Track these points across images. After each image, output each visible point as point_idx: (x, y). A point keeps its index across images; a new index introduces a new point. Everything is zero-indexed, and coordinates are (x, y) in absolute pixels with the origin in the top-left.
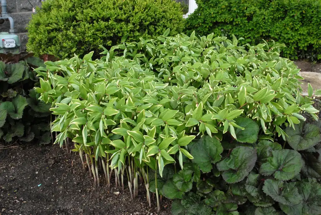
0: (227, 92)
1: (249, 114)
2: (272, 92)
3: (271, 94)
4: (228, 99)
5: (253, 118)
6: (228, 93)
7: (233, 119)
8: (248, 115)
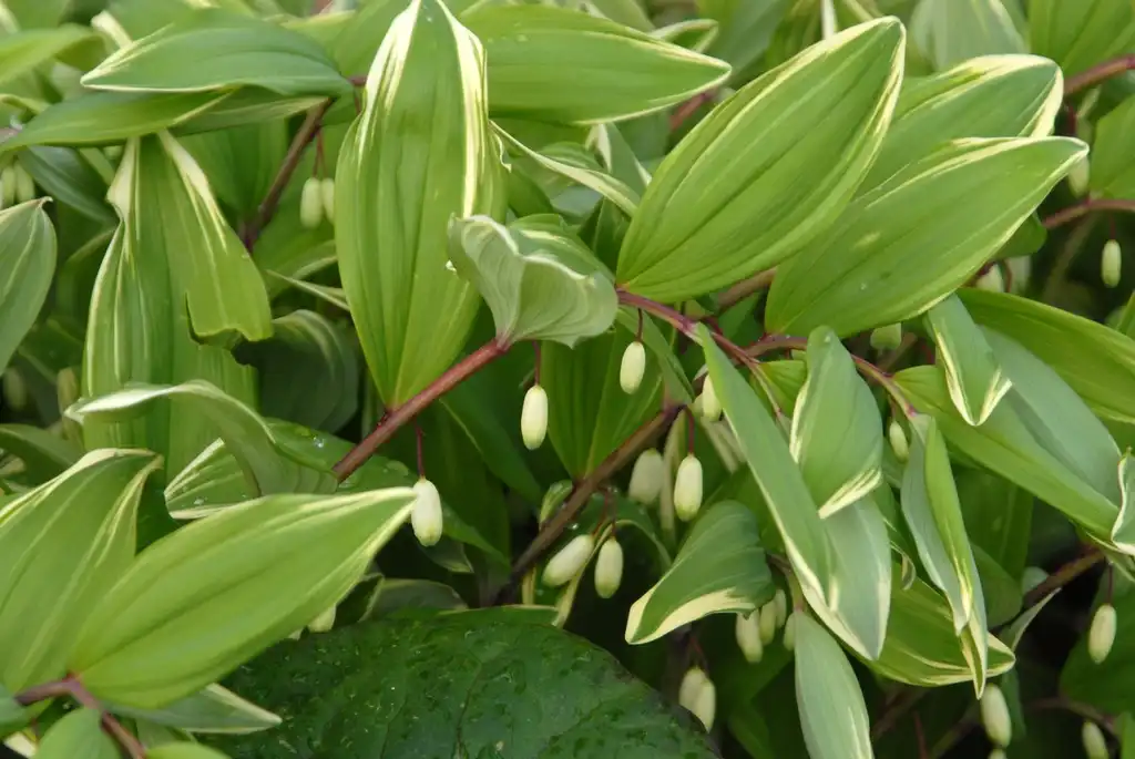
0: (134, 131)
1: (579, 547)
2: (1010, 102)
3: (977, 149)
4: (150, 251)
5: (630, 633)
6: (150, 145)
7: (228, 682)
8: (565, 564)
